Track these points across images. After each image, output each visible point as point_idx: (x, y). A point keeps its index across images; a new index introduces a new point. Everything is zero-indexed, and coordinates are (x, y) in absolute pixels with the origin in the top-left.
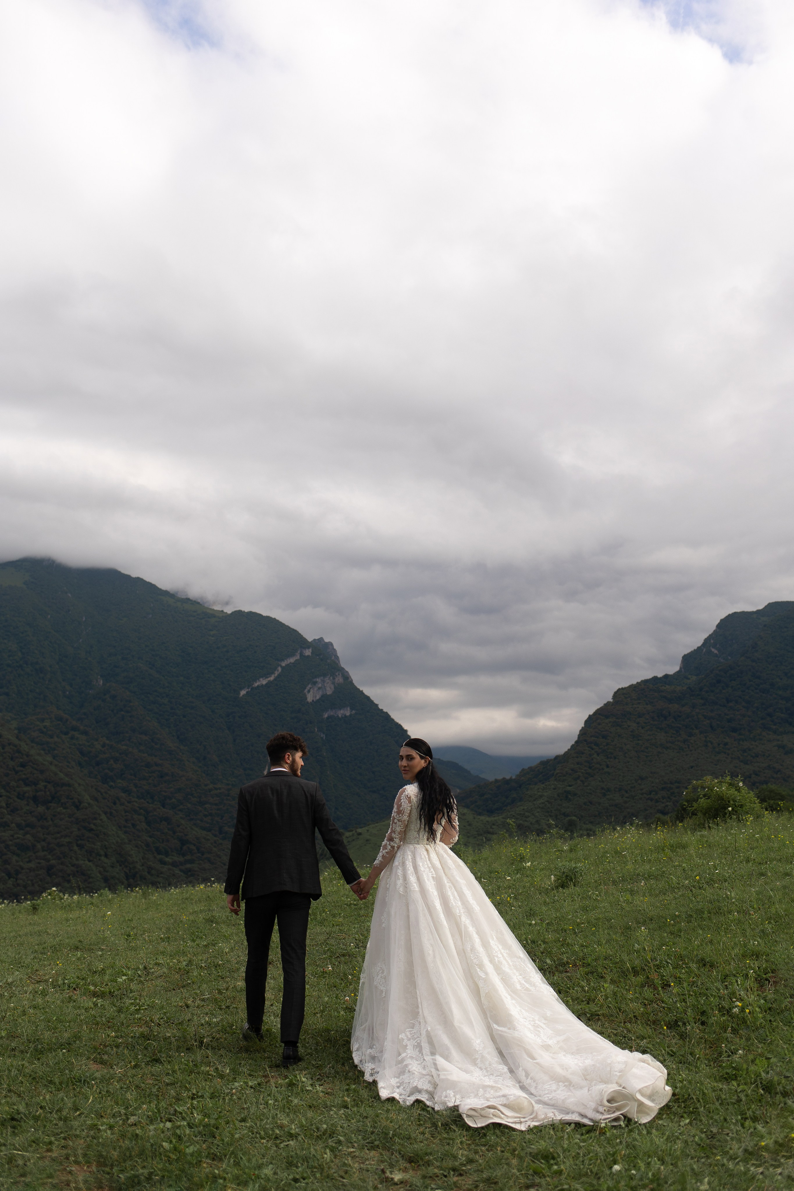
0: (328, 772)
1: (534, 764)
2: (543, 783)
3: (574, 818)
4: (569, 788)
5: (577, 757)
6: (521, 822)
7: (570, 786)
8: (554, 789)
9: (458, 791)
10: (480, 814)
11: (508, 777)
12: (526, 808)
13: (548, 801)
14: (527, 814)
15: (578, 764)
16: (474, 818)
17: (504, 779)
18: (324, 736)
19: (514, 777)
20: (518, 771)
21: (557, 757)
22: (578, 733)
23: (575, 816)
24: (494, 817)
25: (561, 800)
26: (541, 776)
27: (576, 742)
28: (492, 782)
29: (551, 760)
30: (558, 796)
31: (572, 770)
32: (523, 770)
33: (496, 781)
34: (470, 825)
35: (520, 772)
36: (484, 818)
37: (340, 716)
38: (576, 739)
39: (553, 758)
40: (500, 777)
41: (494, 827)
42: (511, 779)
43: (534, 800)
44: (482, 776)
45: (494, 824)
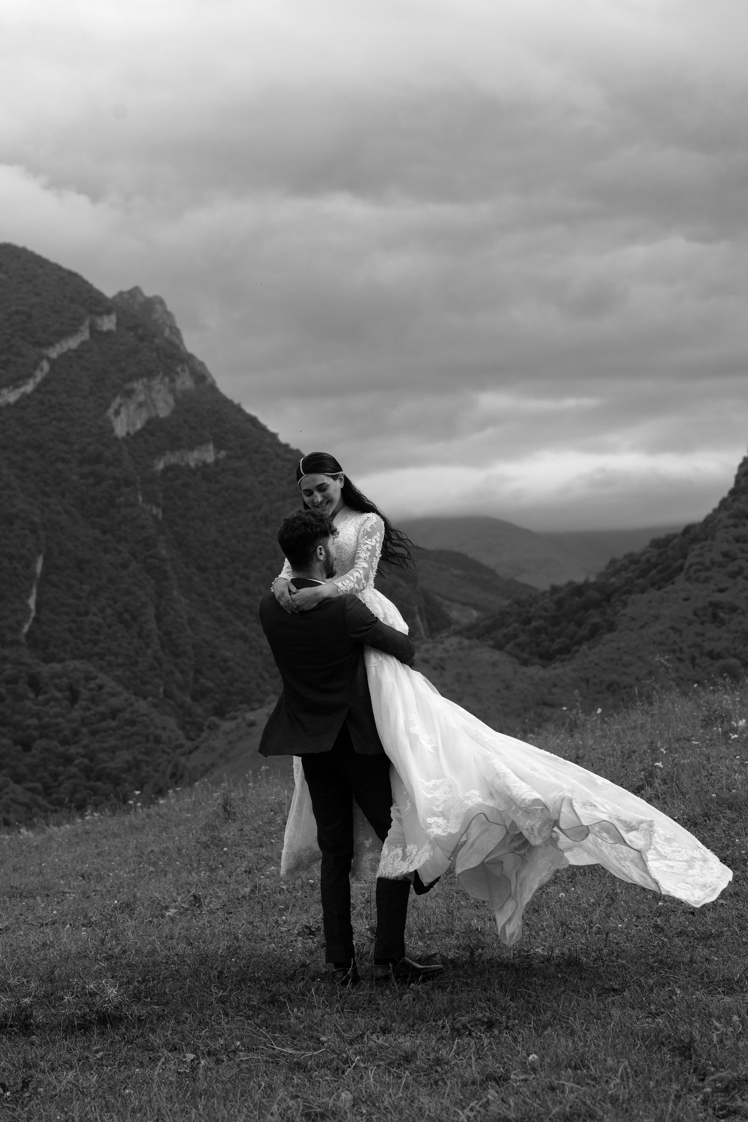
0: (175, 593)
1: (638, 547)
2: (659, 589)
3: (733, 661)
4: (718, 597)
5: (736, 526)
6: (614, 676)
7: (721, 591)
8: (686, 600)
9: (475, 614)
10: (525, 663)
11: (579, 579)
12: (623, 644)
13: (673, 628)
14: (626, 658)
15: (737, 540)
16: (515, 672)
17: (570, 583)
18: (160, 511)
19: (593, 579)
20: (601, 564)
21: (688, 529)
22: (735, 472)
23: (735, 656)
24: (555, 668)
25: (702, 623)
26: (653, 572)
27: (732, 492)
28: (544, 594)
29: (675, 536)
30: (695, 614)
31: (725, 555)
32: (613, 562)
33: (554, 589)
34: (508, 687)
35: (608, 568)
36: (535, 671)
37: (192, 464)
38: (731, 484)
39: (680, 531)
40: (561, 581)
41: (555, 690)
42: (586, 585)
43: (642, 627)
44: (523, 579)
45: (555, 685)
